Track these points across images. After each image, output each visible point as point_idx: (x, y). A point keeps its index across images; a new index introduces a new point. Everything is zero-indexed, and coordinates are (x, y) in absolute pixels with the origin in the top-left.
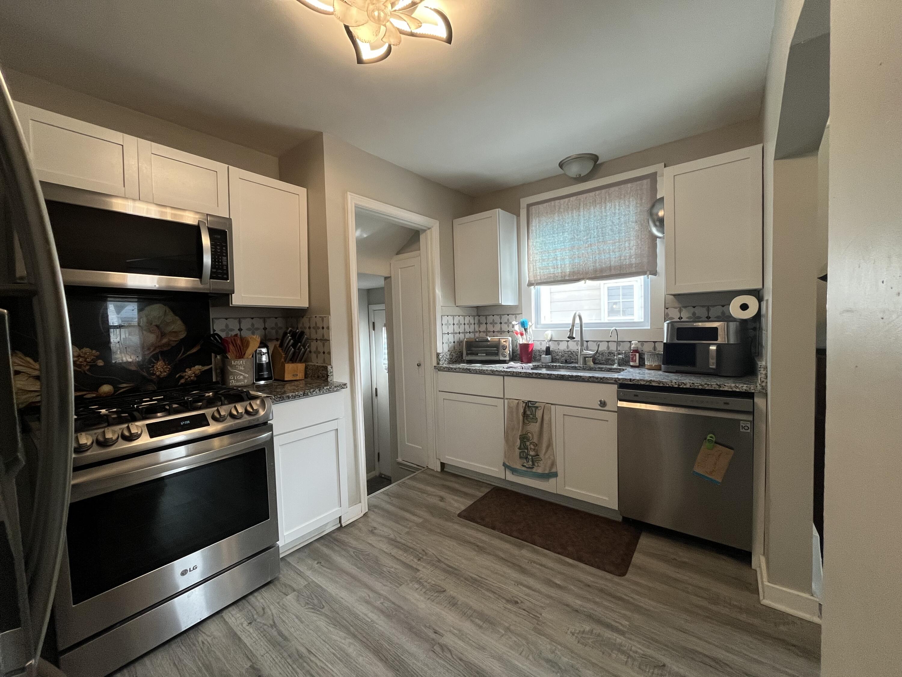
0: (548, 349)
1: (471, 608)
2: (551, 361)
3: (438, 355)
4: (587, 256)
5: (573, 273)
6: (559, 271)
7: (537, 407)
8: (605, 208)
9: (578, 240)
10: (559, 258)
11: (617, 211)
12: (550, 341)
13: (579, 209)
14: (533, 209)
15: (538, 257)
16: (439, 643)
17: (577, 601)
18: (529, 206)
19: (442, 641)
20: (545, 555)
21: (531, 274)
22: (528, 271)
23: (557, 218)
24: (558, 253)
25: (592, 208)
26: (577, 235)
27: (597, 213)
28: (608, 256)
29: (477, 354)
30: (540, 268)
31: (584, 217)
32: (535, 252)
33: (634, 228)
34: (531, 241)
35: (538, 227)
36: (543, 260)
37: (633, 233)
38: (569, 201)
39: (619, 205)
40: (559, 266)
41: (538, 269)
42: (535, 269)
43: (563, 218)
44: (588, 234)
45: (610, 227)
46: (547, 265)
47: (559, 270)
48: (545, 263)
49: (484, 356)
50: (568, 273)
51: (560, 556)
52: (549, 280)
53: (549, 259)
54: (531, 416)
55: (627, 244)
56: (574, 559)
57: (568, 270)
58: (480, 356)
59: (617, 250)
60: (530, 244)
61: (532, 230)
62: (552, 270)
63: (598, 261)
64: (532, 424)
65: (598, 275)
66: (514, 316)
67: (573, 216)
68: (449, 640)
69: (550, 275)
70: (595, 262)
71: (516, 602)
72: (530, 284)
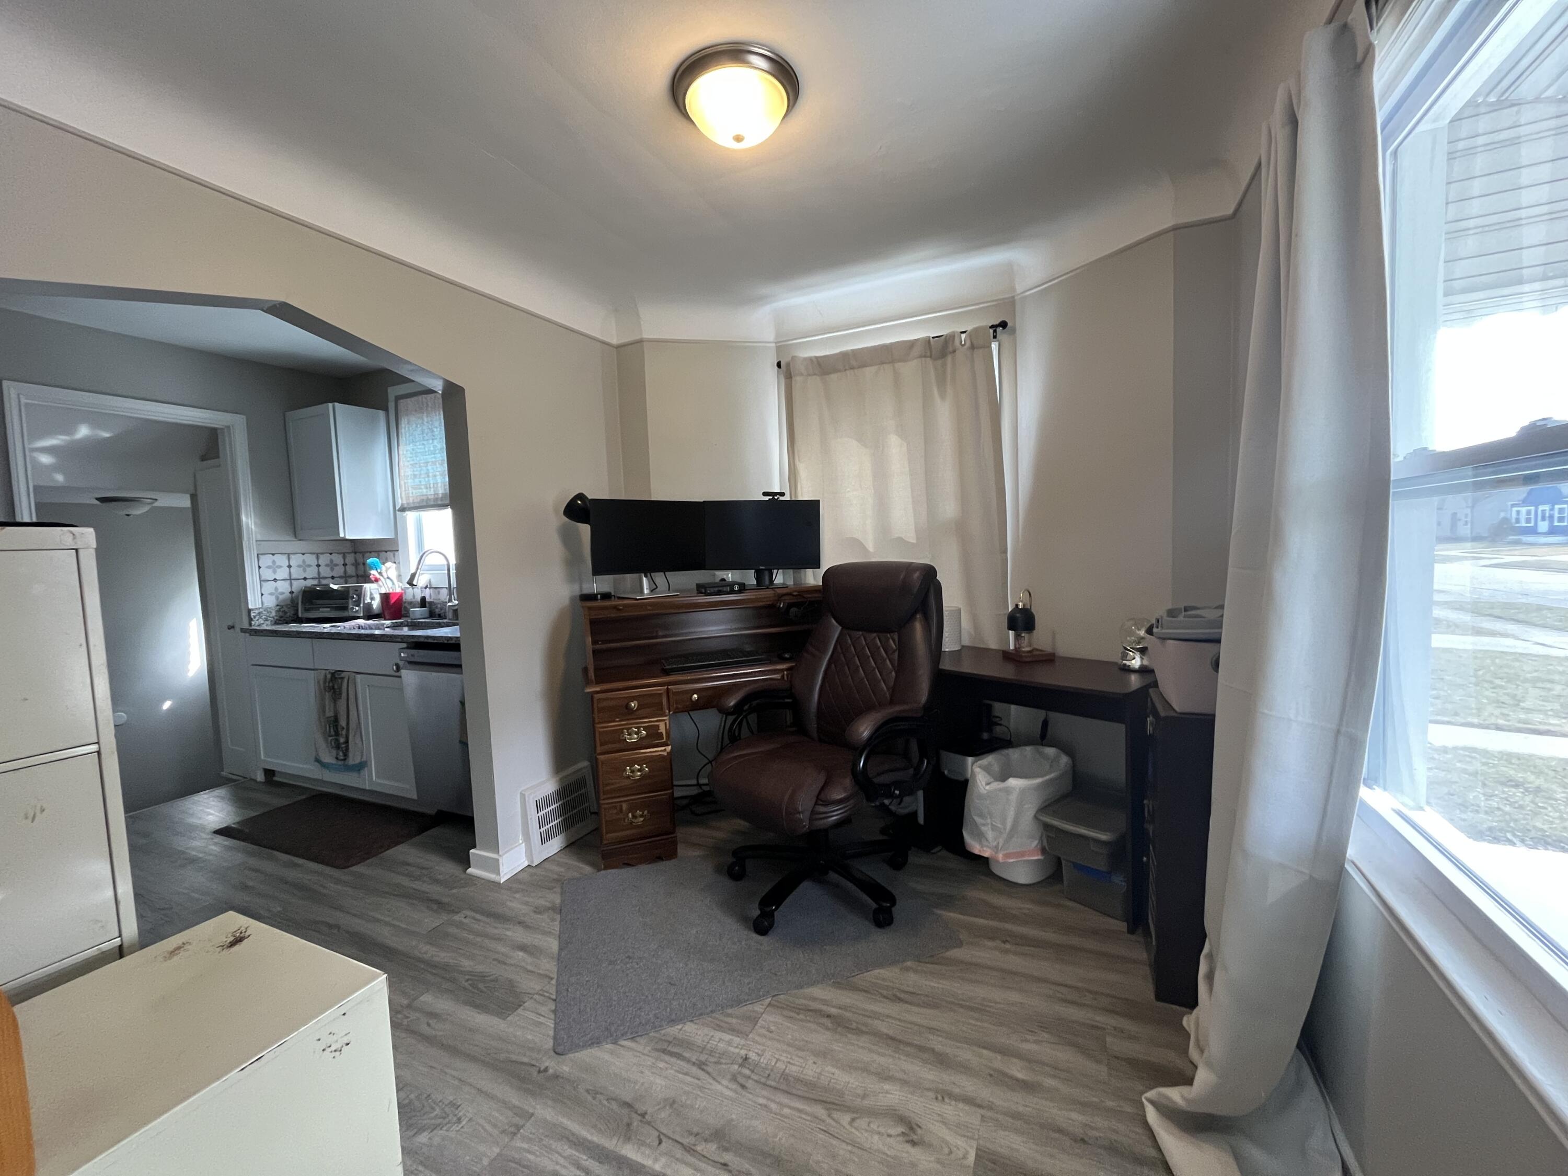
0: (423, 599)
2: (427, 615)
3: (249, 611)
6: (432, 492)
10: (431, 475)
12: (426, 587)
14: (402, 403)
15: (409, 473)
18: (398, 398)
21: (403, 495)
22: (402, 490)
23: (425, 419)
24: (430, 468)
29: (318, 609)
30: (412, 487)
32: (407, 464)
34: (401, 447)
35: (406, 429)
36: (415, 476)
40: (432, 486)
41: (410, 488)
42: (408, 488)
46: (419, 484)
47: (432, 490)
48: (417, 480)
49: (327, 612)
50: (440, 496)
52: (421, 504)
53: (420, 474)
57: (440, 492)
58: (322, 612)
60: (401, 452)
62: (425, 491)
64: (339, 700)
69: (422, 498)
72: (405, 509)
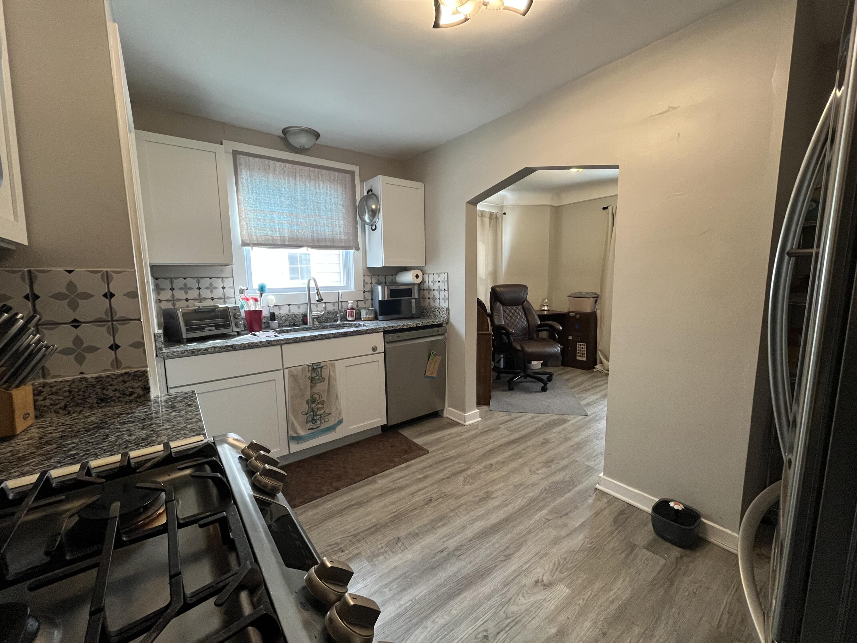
0: (273, 314)
1: (425, 525)
2: (278, 326)
4: (306, 225)
5: (291, 239)
6: (278, 234)
7: (322, 367)
8: (319, 186)
9: (296, 208)
11: (329, 192)
12: (274, 306)
13: (295, 178)
14: (241, 158)
15: (252, 215)
16: (453, 551)
17: (441, 475)
18: (235, 153)
19: (451, 549)
20: (391, 474)
22: (241, 229)
23: (271, 179)
24: (275, 216)
25: (307, 181)
26: (295, 203)
27: (312, 188)
28: (323, 229)
29: (203, 329)
30: (255, 228)
31: (300, 188)
32: (248, 208)
33: (342, 211)
35: (249, 181)
36: (259, 220)
37: (341, 215)
38: (285, 166)
39: (330, 187)
41: (253, 229)
42: (249, 228)
43: (278, 181)
44: (305, 205)
45: (324, 204)
46: (263, 226)
48: (261, 224)
50: (287, 238)
51: (397, 467)
52: (267, 242)
53: (265, 219)
54: (317, 377)
55: (337, 223)
56: (404, 463)
57: (287, 235)
58: (207, 331)
59: (330, 225)
60: (241, 198)
61: (242, 182)
62: (270, 232)
63: (315, 232)
64: (318, 384)
65: (316, 244)
66: (220, 280)
67: (289, 183)
68: (452, 544)
69: (267, 237)
70: (313, 233)
71: (431, 500)
72: (245, 244)
